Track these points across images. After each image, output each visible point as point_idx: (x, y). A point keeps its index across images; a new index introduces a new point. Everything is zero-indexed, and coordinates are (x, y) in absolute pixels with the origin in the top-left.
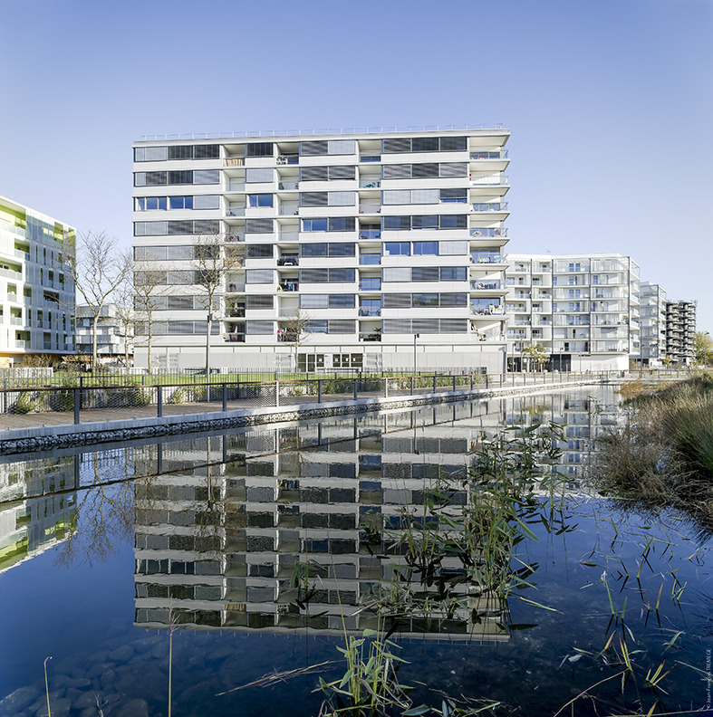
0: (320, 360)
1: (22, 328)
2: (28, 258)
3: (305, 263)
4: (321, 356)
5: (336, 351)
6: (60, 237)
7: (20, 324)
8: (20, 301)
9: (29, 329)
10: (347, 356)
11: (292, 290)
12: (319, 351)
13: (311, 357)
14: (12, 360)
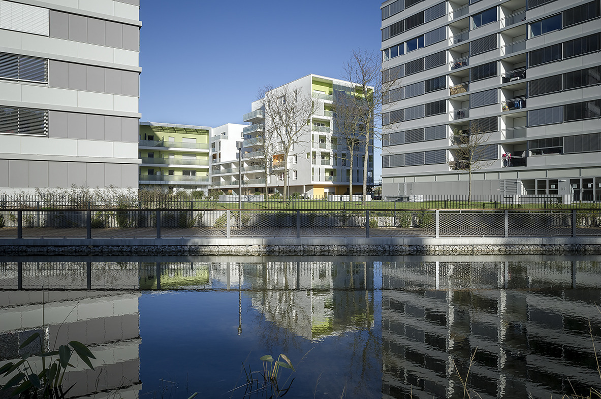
0: (553, 187)
1: (330, 167)
2: (334, 115)
3: (534, 73)
4: (555, 182)
5: (575, 174)
6: (363, 96)
7: (328, 164)
8: (329, 148)
9: (336, 167)
10: (590, 180)
11: (518, 108)
12: (552, 175)
13: (542, 183)
14: (327, 190)
